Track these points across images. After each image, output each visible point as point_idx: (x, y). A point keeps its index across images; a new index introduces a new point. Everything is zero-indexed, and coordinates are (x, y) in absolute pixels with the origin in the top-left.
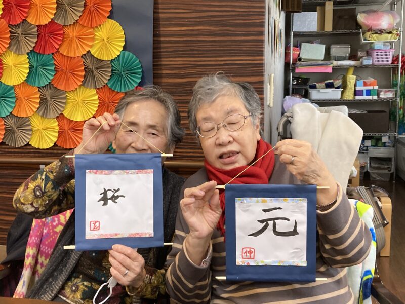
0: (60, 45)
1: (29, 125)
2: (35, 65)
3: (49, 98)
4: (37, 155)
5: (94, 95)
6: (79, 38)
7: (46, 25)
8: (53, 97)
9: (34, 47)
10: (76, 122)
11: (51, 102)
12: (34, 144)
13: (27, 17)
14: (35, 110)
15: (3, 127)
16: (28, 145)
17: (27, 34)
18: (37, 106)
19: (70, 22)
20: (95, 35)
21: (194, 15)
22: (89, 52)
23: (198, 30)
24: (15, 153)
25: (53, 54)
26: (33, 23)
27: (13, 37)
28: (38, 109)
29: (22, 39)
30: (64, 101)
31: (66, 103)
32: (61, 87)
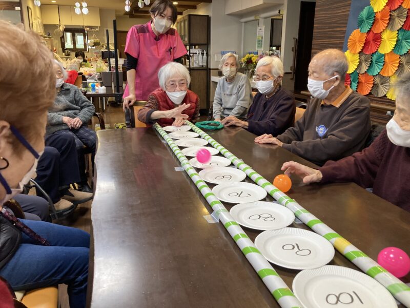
1: (388, 82)
2: (400, 38)
3: (405, 63)
4: (390, 104)
8: (408, 63)
9: (403, 26)
11: (406, 66)
12: (389, 96)
13: (402, 3)
14: (394, 72)
15: (372, 83)
16: (385, 96)
17: (399, 16)
18: (396, 69)
24: (377, 100)
26: (405, 7)
27: (391, 19)
28: (396, 71)
29: (397, 20)
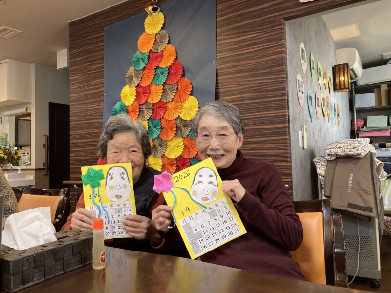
0: (164, 113)
2: (151, 126)
3: (157, 145)
5: (181, 142)
6: (174, 108)
7: (157, 102)
8: (160, 145)
9: (151, 116)
10: (172, 159)
11: (159, 148)
13: (147, 99)
17: (147, 109)
19: (170, 99)
20: (183, 106)
21: (240, 88)
22: (179, 116)
23: (242, 97)
25: (161, 119)
26: (150, 102)
27: (141, 111)
29: (145, 112)
30: (165, 146)
31: (166, 148)
32: (164, 139)
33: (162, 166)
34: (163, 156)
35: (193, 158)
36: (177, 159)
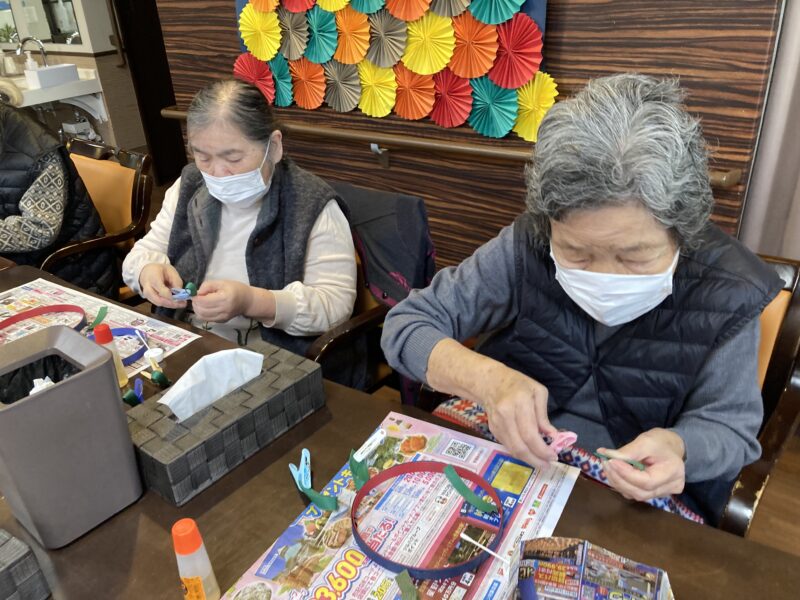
1: (357, 78)
3: (382, 34)
4: (370, 125)
5: (448, 28)
8: (388, 32)
10: (422, 76)
11: (386, 40)
12: (365, 109)
14: (364, 53)
15: (323, 80)
16: (357, 109)
18: (367, 47)
24: (341, 120)
28: (368, 51)
30: (403, 39)
31: (406, 43)
32: (399, 15)
33: (397, 91)
34: (398, 67)
35: (481, 78)
36: (435, 77)
